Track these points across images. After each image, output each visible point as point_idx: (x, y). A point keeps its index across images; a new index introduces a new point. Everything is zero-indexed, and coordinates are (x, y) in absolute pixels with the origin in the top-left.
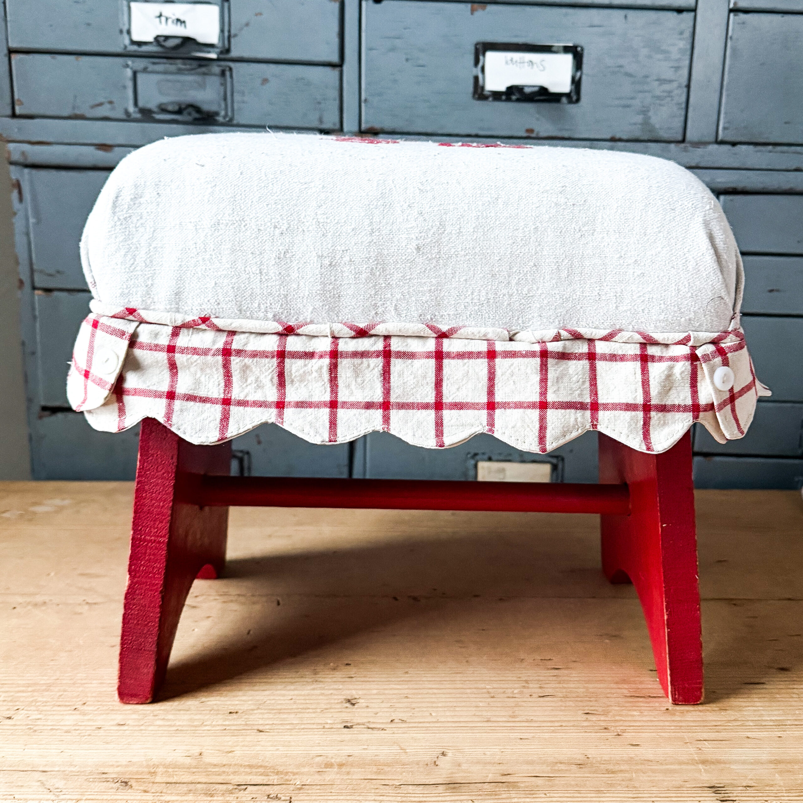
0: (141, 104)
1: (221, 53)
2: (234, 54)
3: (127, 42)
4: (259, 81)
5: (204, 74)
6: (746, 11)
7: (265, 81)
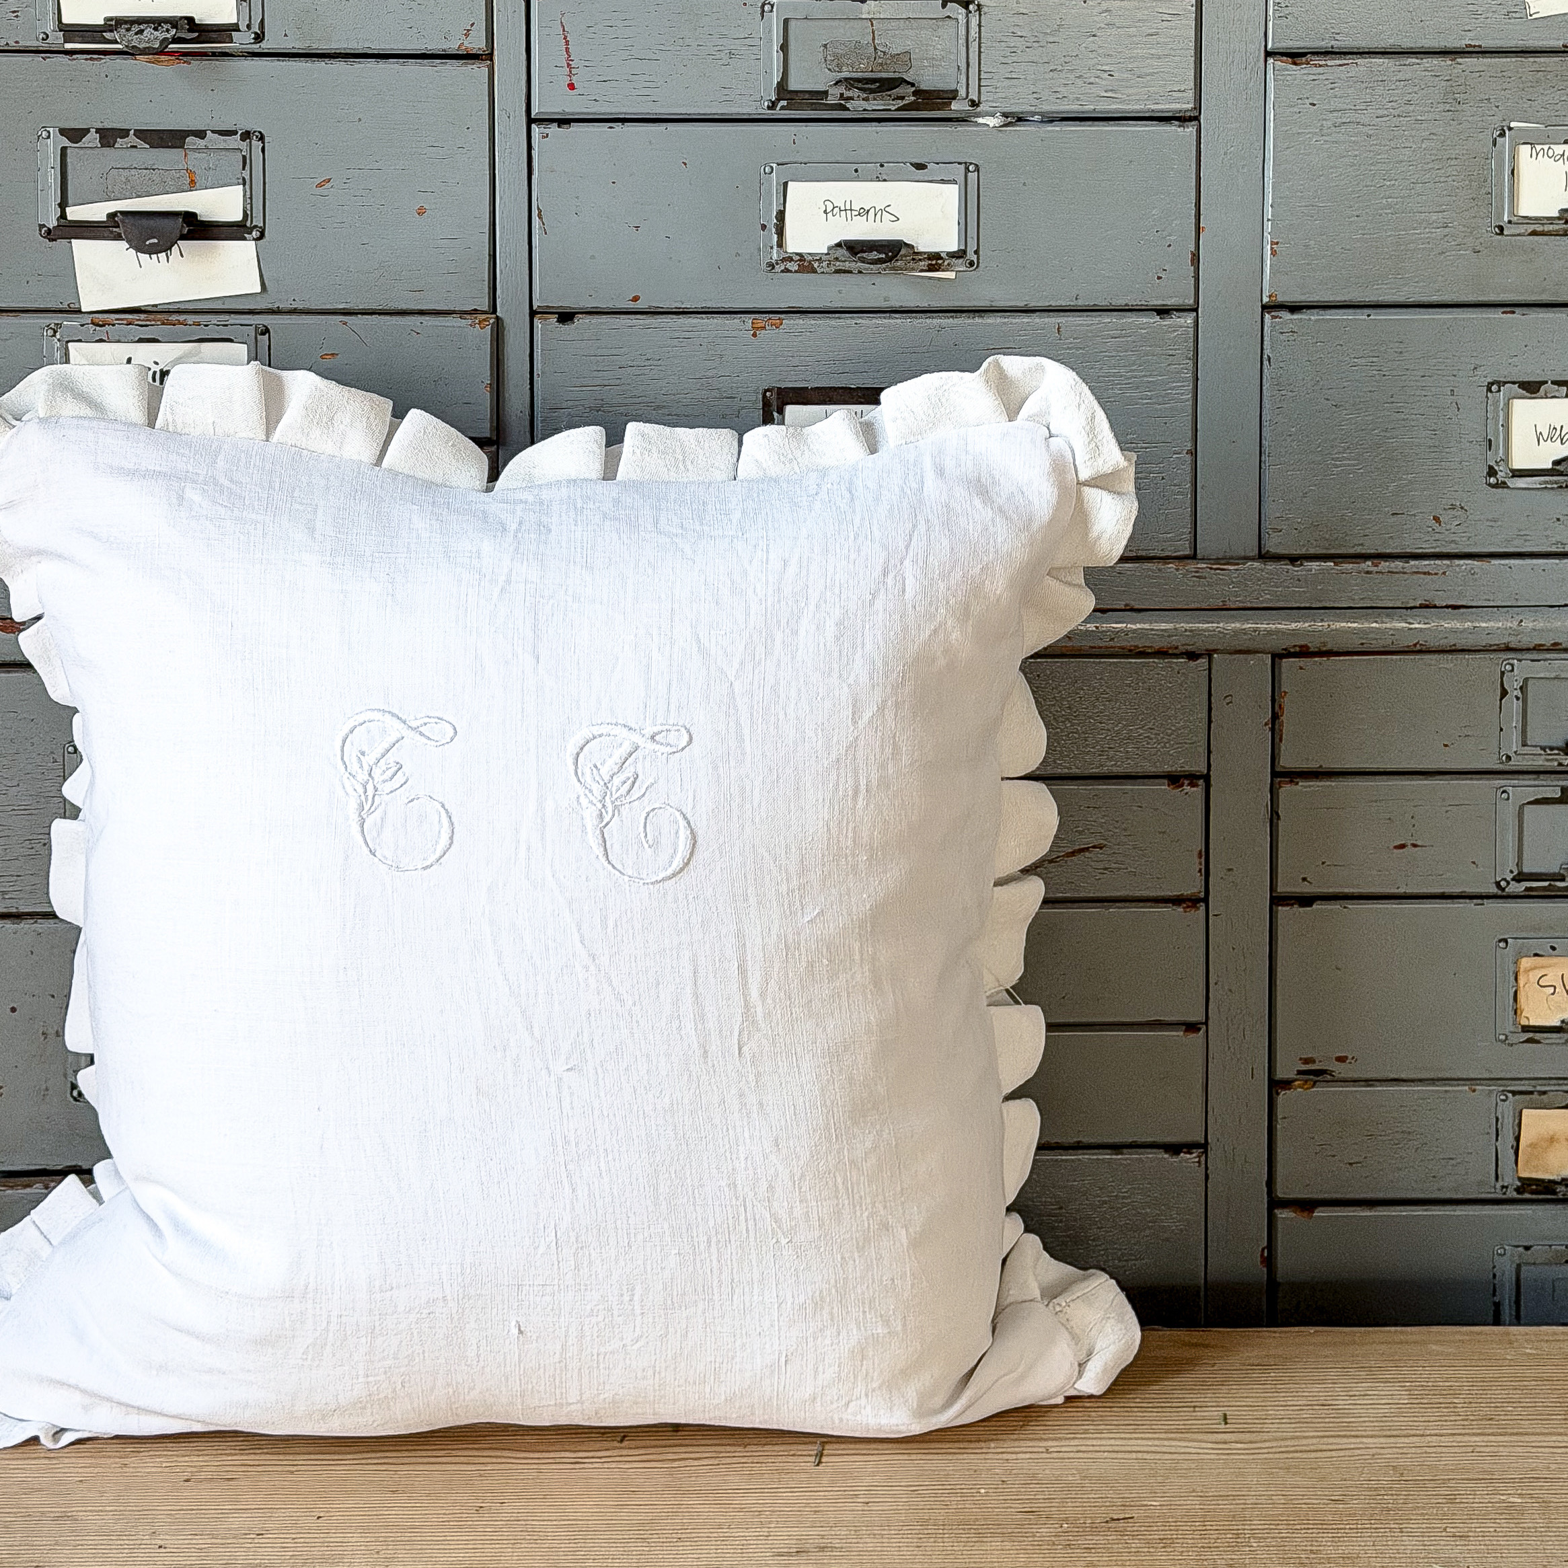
6: (1294, 308)
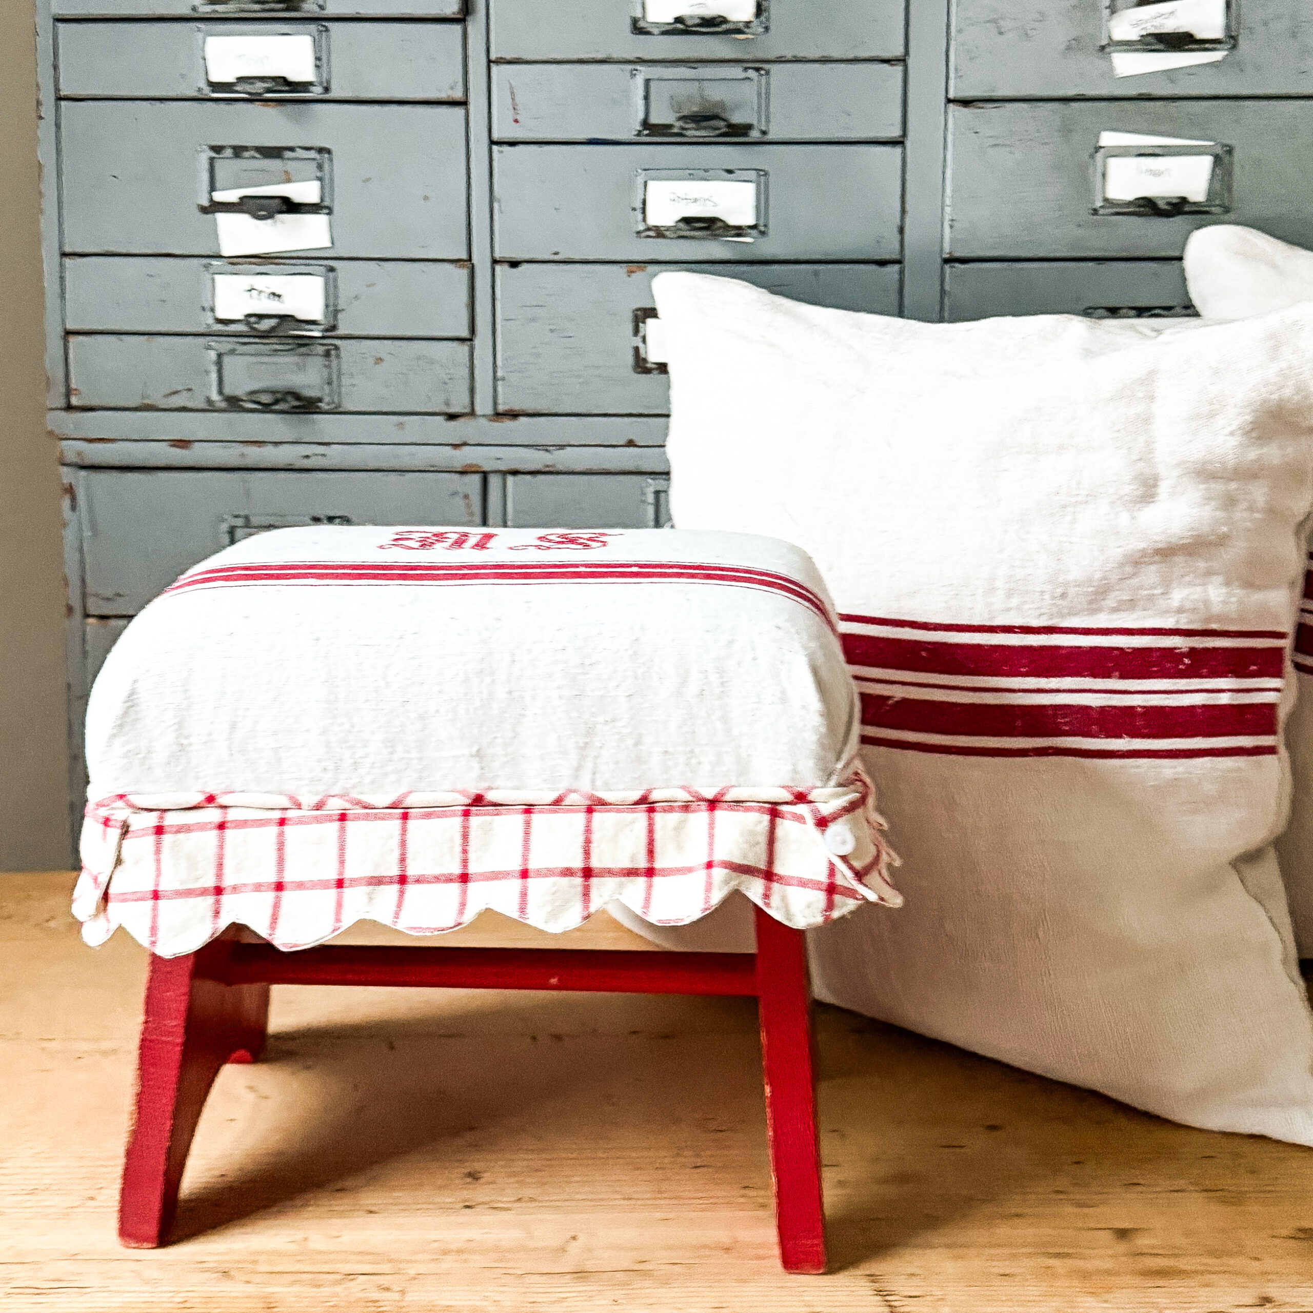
0: (228, 391)
1: (327, 330)
2: (341, 331)
3: (211, 321)
4: (371, 361)
5: (303, 355)
6: (964, 261)
7: (379, 360)
